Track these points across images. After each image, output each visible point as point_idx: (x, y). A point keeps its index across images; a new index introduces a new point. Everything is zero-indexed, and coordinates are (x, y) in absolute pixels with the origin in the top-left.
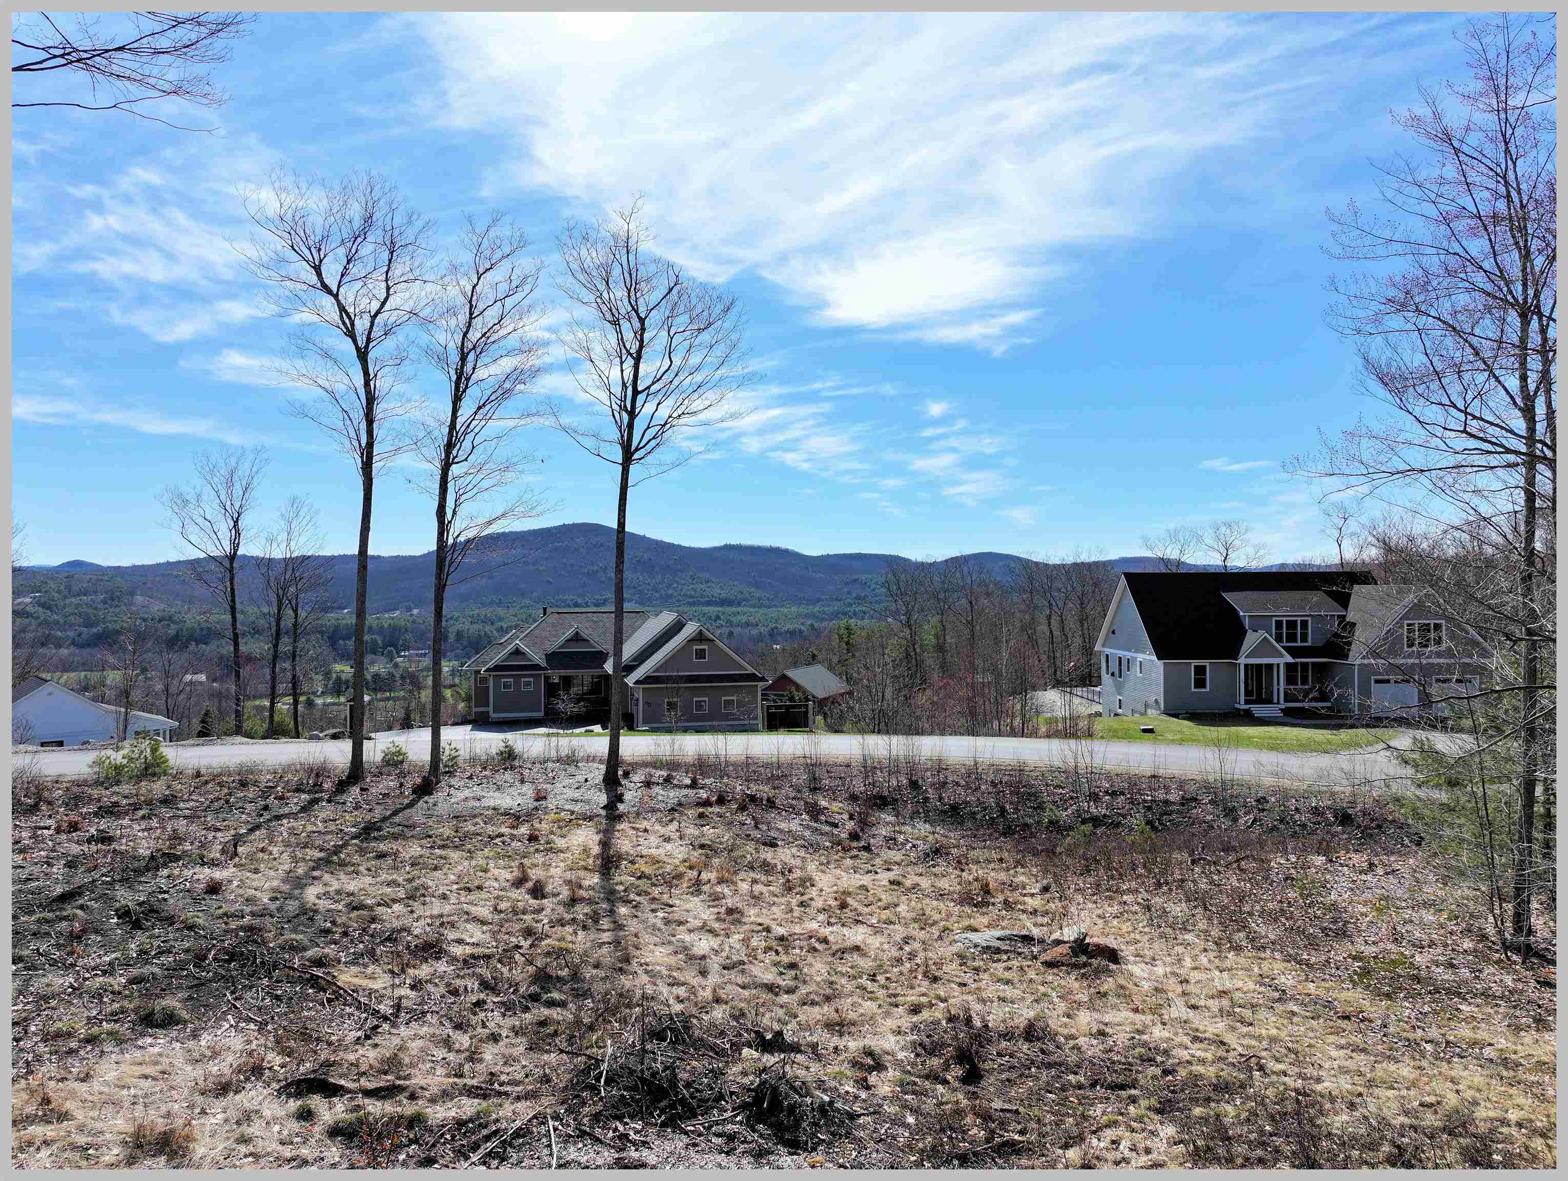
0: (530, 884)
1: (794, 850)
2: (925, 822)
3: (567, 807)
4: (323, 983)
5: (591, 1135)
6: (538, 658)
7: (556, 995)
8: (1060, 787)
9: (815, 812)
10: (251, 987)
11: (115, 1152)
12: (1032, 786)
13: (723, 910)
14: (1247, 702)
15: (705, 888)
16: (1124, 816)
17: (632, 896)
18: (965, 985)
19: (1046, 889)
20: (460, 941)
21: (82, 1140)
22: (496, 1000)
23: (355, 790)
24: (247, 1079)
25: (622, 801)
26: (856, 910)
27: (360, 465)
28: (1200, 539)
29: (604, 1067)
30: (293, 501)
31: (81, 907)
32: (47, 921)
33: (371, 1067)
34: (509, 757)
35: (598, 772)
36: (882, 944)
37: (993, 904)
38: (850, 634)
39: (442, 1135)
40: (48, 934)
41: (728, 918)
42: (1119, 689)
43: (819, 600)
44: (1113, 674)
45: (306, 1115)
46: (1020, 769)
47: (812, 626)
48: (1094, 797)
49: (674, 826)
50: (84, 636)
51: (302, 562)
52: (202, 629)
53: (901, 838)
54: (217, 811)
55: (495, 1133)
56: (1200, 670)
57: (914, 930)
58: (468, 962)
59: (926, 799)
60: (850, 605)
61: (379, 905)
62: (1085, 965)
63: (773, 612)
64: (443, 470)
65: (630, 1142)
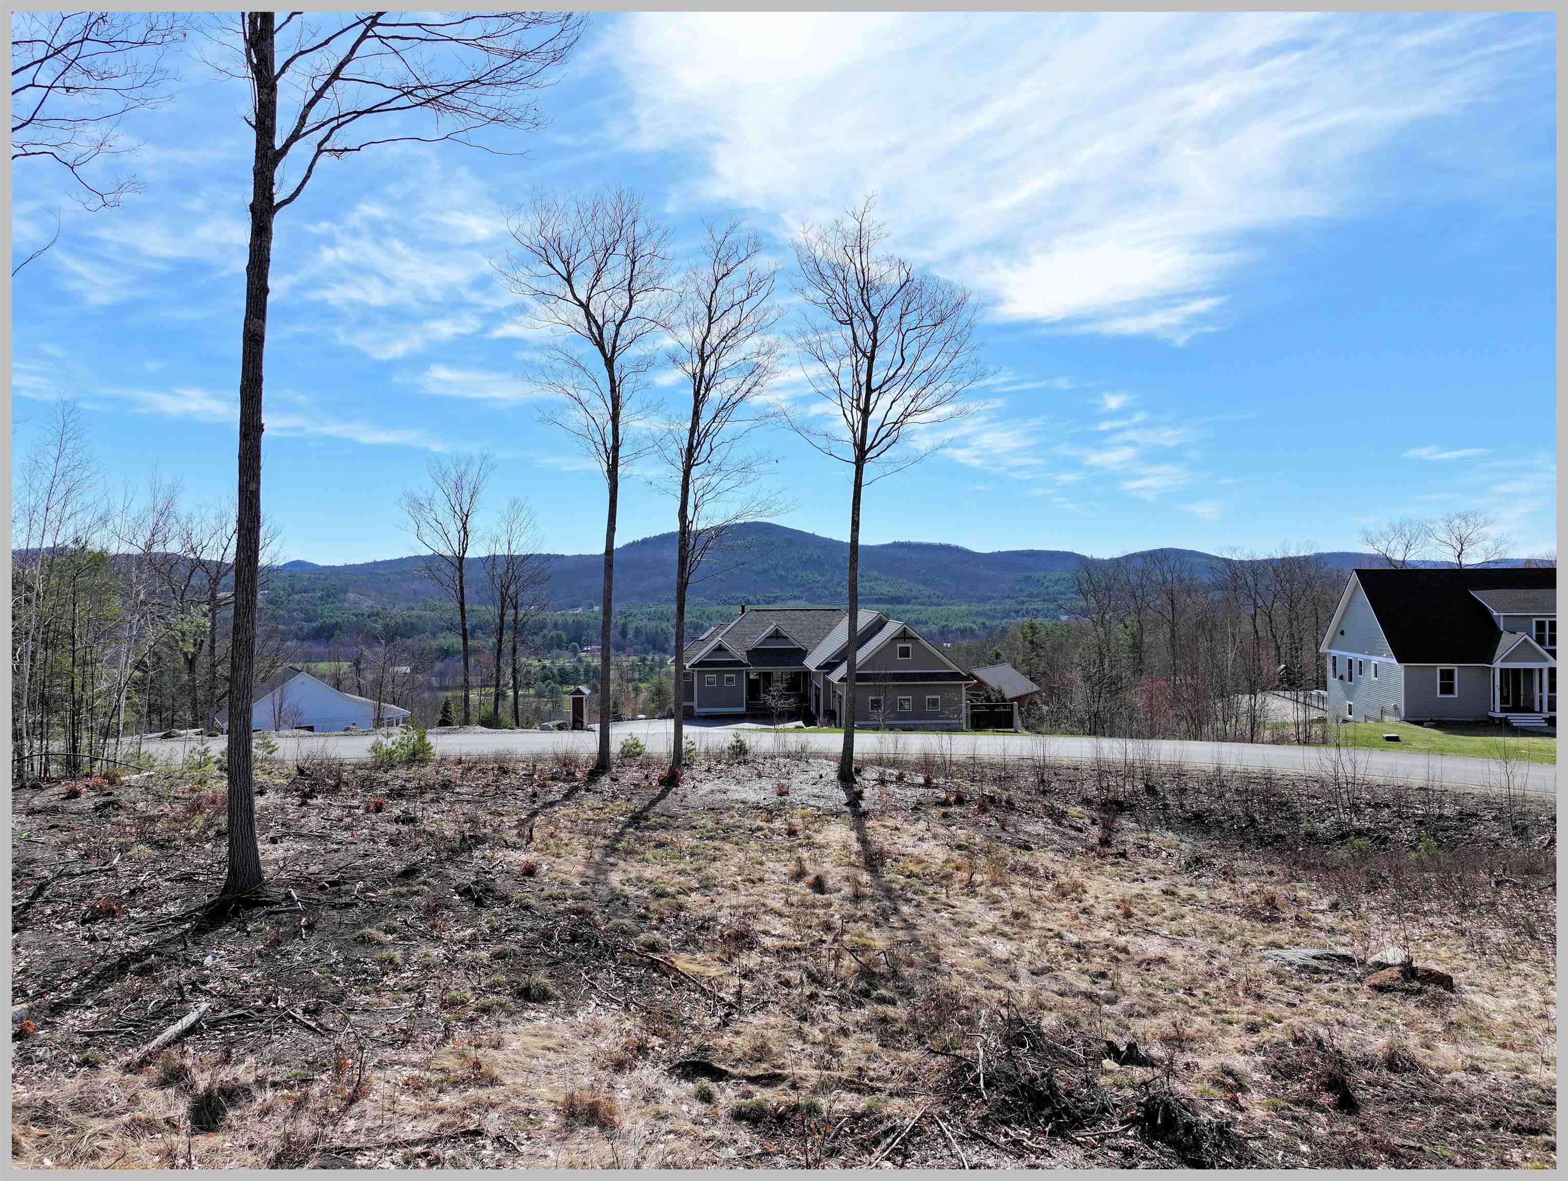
0: (810, 879)
1: (1051, 855)
2: (1167, 829)
3: (812, 803)
4: (664, 968)
5: (984, 1139)
6: (739, 654)
7: (883, 992)
8: (1313, 797)
9: (1057, 817)
10: (601, 969)
11: (552, 1121)
12: (1282, 795)
13: (1008, 913)
14: (1503, 710)
15: (981, 889)
16: (1392, 831)
17: (909, 895)
18: (1294, 1005)
19: (1334, 907)
20: (766, 933)
21: (523, 1106)
22: (827, 993)
23: (605, 780)
24: (635, 1057)
25: (862, 799)
26: (1142, 919)
27: (605, 468)
28: (1430, 533)
29: (980, 1069)
30: (514, 503)
31: (425, 883)
32: (402, 896)
33: (745, 1054)
34: (739, 752)
35: (831, 771)
36: (1186, 956)
37: (1284, 920)
38: (1034, 633)
39: (841, 1128)
40: (408, 907)
41: (1015, 922)
42: (1349, 694)
43: (990, 598)
44: (1341, 678)
45: (706, 1097)
46: (1268, 778)
47: (983, 624)
48: (1355, 809)
49: (922, 825)
50: (306, 630)
51: (523, 561)
52: (405, 625)
53: (1152, 846)
54: (494, 797)
55: (893, 1129)
56: (1447, 675)
57: (1211, 942)
58: (783, 953)
59: (1166, 806)
60: (1023, 603)
61: (679, 893)
62: (1419, 992)
63: (944, 610)
64: (684, 471)
65: (1024, 1147)
